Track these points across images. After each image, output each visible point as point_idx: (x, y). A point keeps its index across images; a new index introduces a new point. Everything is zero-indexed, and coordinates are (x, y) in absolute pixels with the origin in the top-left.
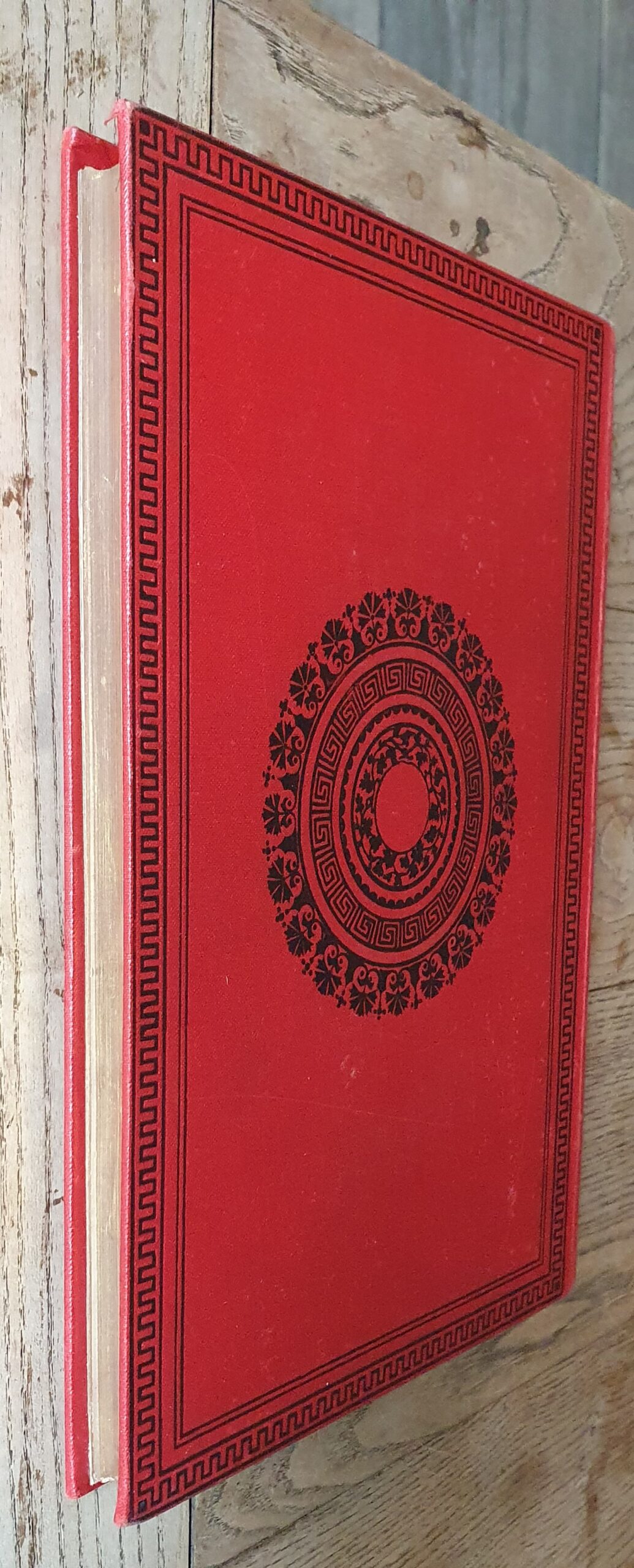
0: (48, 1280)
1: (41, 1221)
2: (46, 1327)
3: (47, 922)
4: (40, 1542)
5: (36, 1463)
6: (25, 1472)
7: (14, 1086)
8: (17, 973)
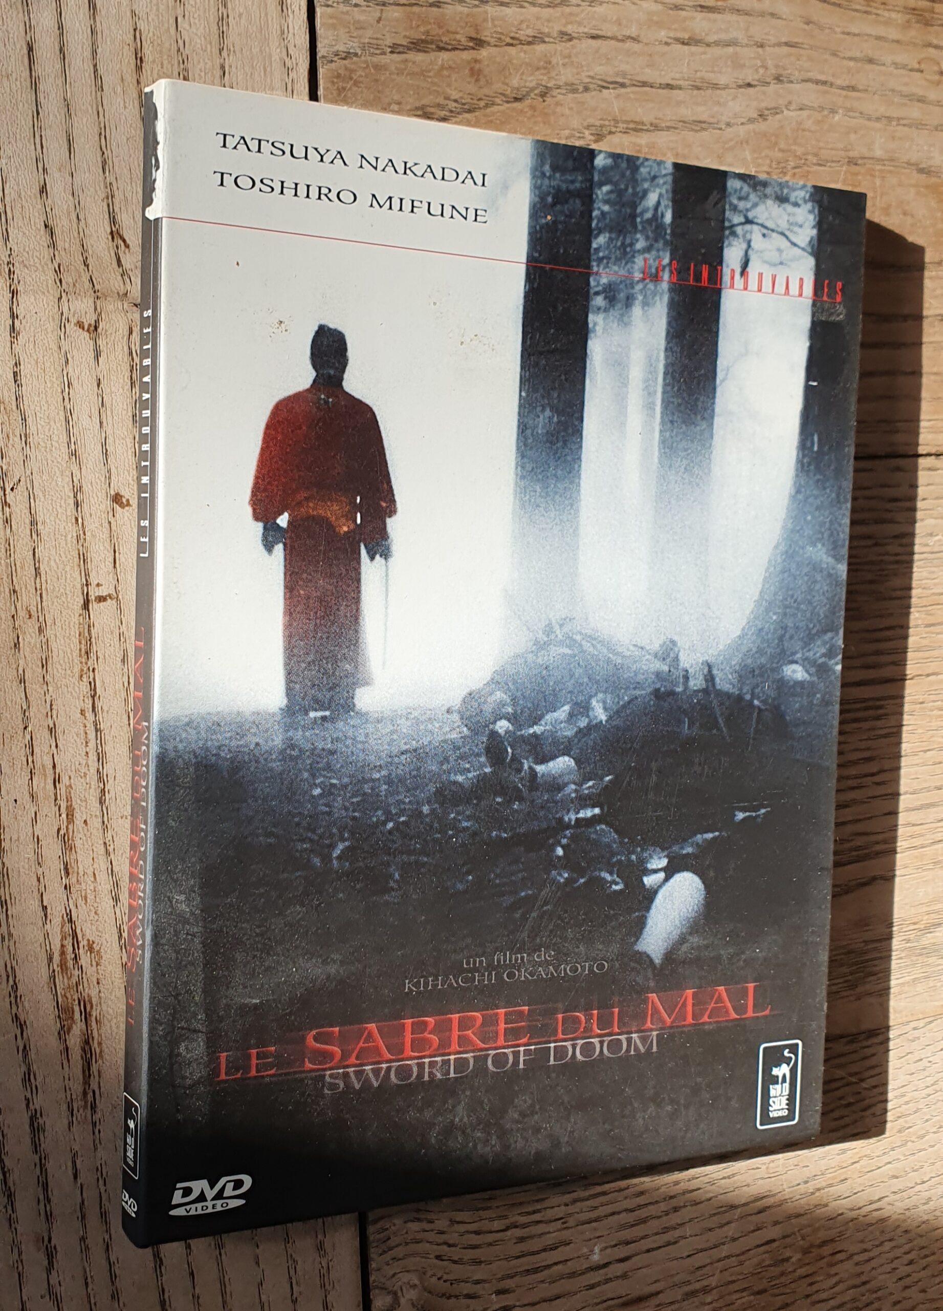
0: (93, 697)
1: (76, 619)
2: (93, 757)
3: (57, 231)
4: (100, 1035)
5: (87, 931)
6: (70, 939)
7: (17, 439)
8: (14, 293)
